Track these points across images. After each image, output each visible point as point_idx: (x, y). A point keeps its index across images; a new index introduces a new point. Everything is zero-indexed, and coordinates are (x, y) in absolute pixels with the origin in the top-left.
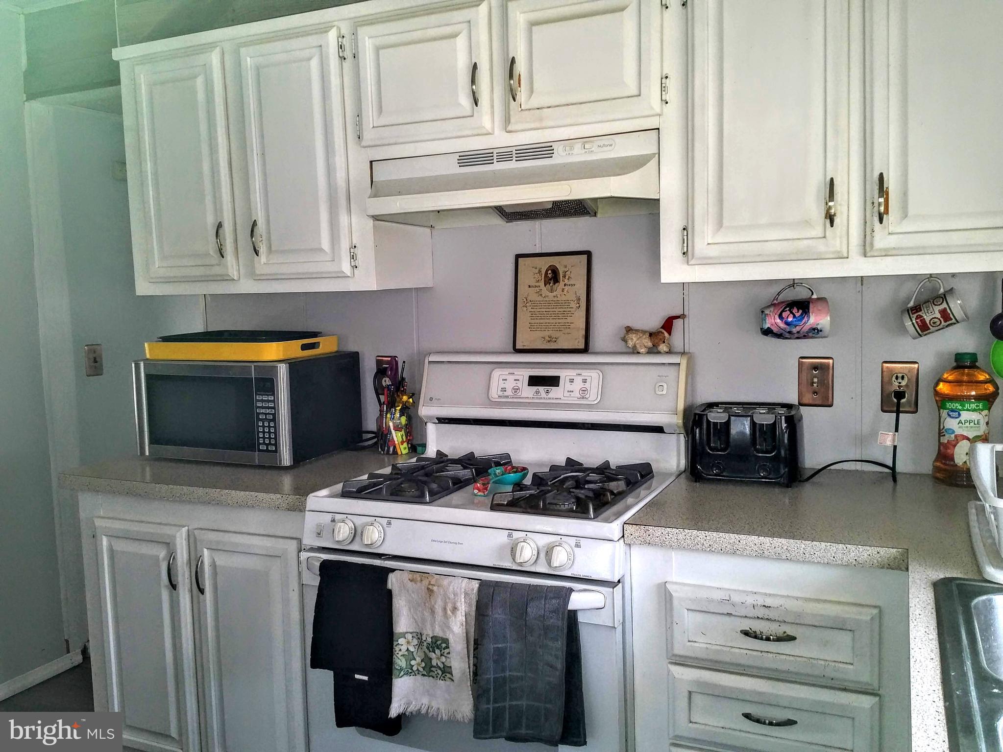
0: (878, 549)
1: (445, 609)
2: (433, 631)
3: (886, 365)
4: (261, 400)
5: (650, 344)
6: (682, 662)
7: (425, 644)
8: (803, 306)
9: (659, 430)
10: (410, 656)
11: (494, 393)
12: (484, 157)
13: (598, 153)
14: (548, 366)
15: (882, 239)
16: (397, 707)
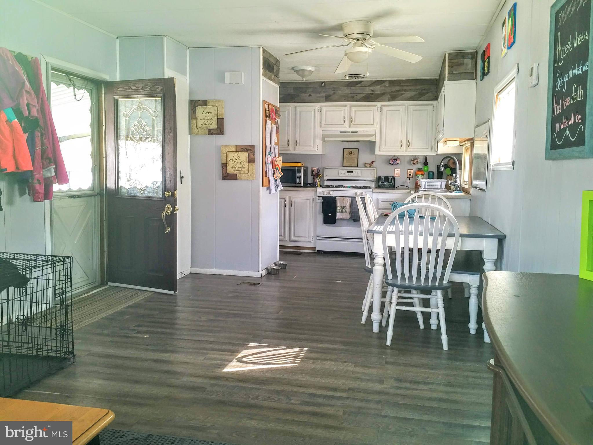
1: (346, 202)
2: (344, 205)
3: (408, 170)
4: (298, 174)
5: (369, 166)
6: (380, 209)
7: (342, 208)
8: (396, 160)
9: (371, 181)
10: (339, 210)
11: (340, 174)
12: (345, 132)
13: (365, 133)
14: (350, 169)
15: (408, 150)
16: (337, 218)
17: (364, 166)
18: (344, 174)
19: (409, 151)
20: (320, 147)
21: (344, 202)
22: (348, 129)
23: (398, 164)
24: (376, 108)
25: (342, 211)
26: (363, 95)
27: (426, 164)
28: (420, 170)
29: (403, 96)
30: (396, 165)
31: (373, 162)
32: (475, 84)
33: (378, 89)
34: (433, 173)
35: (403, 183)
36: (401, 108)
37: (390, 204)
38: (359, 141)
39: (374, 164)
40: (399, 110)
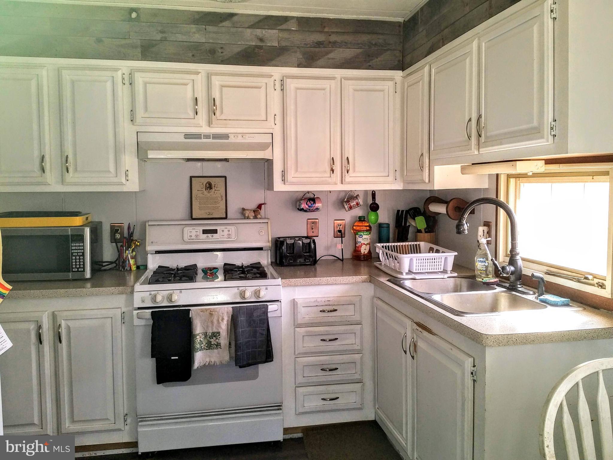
0: (362, 276)
1: (218, 320)
2: (212, 330)
3: (335, 221)
4: (74, 246)
5: (254, 215)
6: (300, 326)
7: (208, 336)
8: (313, 200)
9: (261, 249)
10: (201, 343)
11: (186, 238)
12: (198, 136)
13: (248, 140)
14: (210, 225)
15: (348, 179)
16: (197, 364)
17: (239, 216)
18: (197, 236)
19: (349, 183)
20: (134, 176)
21: (212, 322)
22: (205, 129)
23: (317, 209)
24: (270, 81)
25: (210, 346)
26: (237, 50)
27: (374, 207)
28: (361, 219)
29: (331, 55)
30: (313, 211)
31: (260, 207)
33: (272, 37)
34: (388, 225)
35: (328, 248)
36: (325, 84)
37: (324, 311)
38: (226, 160)
39: (262, 212)
40: (324, 89)
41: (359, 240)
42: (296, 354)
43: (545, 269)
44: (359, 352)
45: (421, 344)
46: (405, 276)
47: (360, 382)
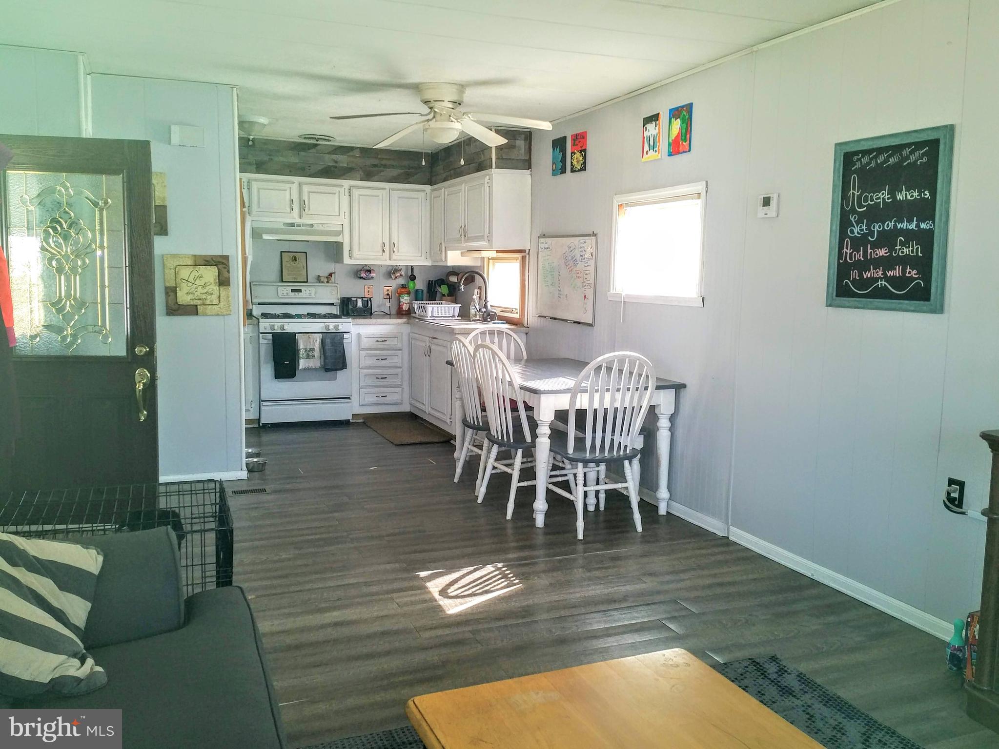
0: (402, 320)
1: (314, 341)
2: (310, 347)
3: (385, 287)
5: (327, 280)
6: (363, 350)
7: (307, 351)
8: (369, 271)
9: (332, 304)
10: (303, 354)
11: (280, 295)
12: (292, 225)
13: (326, 228)
14: (297, 286)
15: (394, 256)
16: (301, 367)
17: (316, 281)
18: (287, 293)
19: (395, 260)
21: (310, 342)
22: (298, 221)
23: (372, 277)
24: (342, 189)
25: (308, 357)
26: (320, 168)
27: (413, 278)
28: (403, 286)
29: (382, 174)
30: (369, 279)
31: (331, 275)
32: (530, 176)
33: (343, 160)
34: (422, 291)
35: (379, 306)
36: (379, 192)
37: (378, 341)
38: (308, 241)
39: (332, 278)
40: (378, 196)
41: (402, 300)
42: (360, 367)
43: (500, 309)
44: (400, 367)
45: (433, 347)
46: (429, 318)
47: (400, 386)
